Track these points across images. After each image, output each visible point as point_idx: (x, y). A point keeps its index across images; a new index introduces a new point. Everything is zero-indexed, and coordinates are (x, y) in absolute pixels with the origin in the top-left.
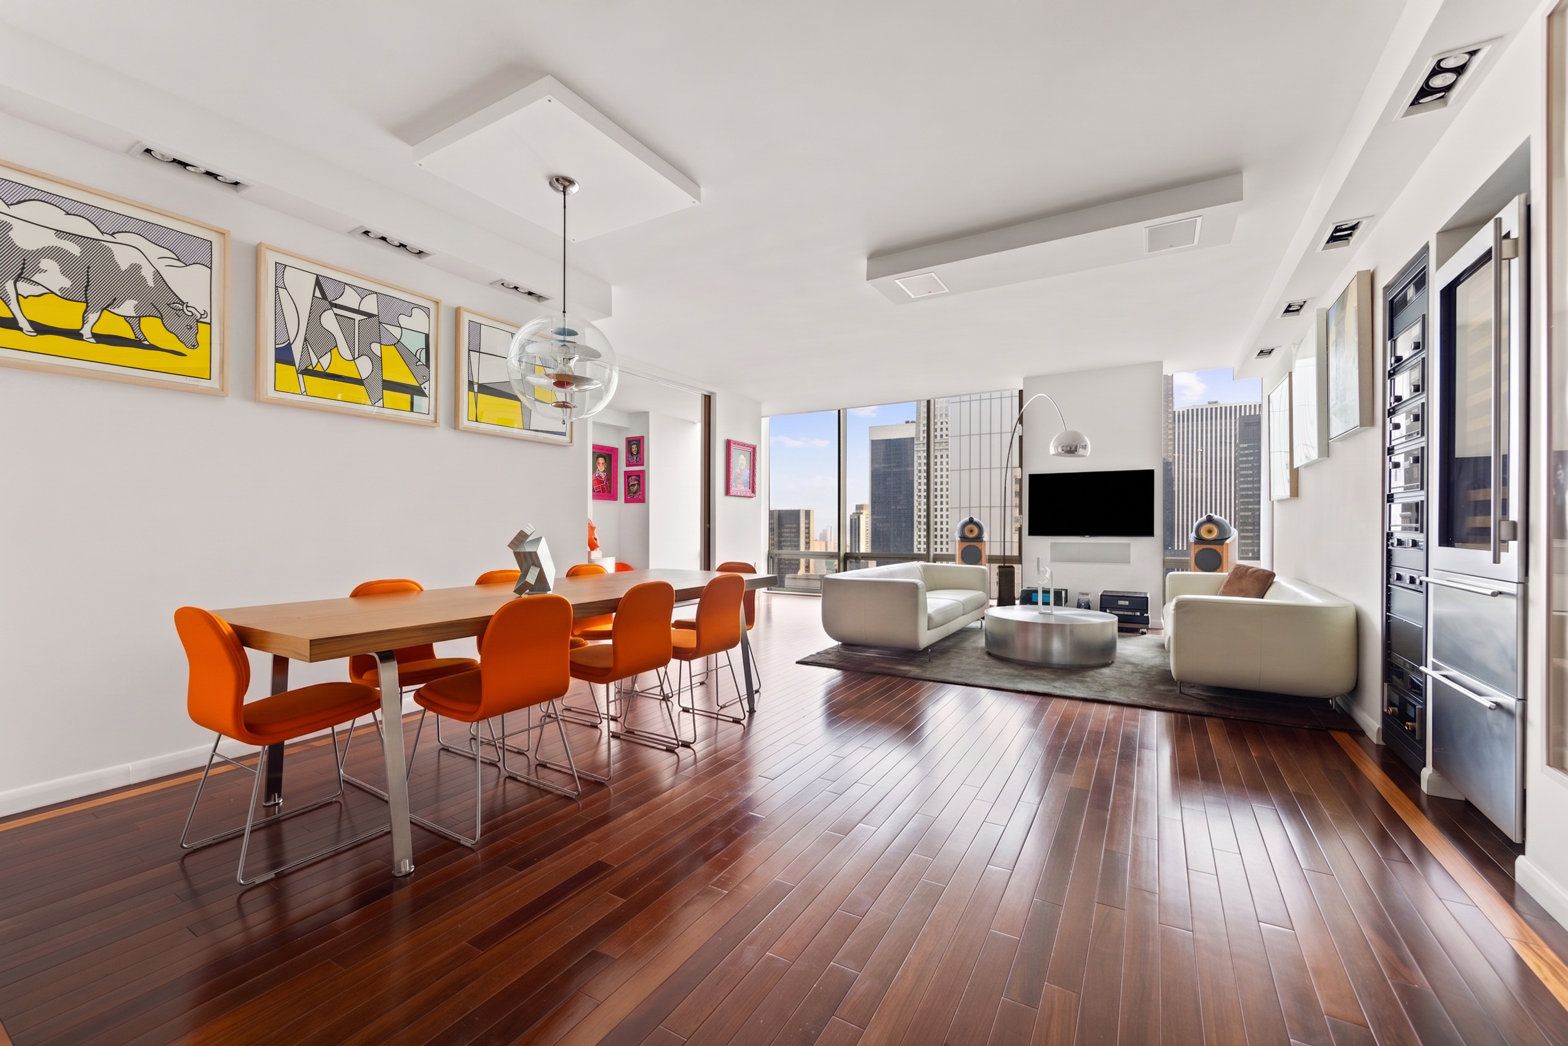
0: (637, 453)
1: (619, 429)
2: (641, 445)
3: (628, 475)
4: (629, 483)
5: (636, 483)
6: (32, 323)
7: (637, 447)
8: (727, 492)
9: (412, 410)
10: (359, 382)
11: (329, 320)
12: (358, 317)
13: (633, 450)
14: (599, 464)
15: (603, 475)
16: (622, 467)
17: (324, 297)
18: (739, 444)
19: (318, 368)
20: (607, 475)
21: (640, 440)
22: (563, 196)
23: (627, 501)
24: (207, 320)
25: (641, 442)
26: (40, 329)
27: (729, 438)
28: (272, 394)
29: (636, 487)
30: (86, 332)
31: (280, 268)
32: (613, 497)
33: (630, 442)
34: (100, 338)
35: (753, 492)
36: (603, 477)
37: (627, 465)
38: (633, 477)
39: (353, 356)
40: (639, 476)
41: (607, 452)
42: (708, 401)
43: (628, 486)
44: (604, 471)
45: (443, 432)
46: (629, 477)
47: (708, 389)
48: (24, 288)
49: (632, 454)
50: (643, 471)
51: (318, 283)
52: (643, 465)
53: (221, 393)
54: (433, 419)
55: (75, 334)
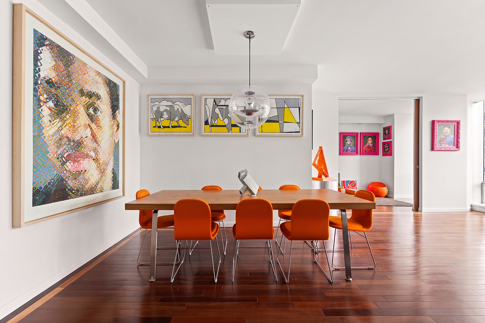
0: (388, 134)
1: (380, 124)
2: (390, 130)
3: (384, 144)
4: (384, 147)
5: (387, 147)
6: (163, 126)
7: (388, 131)
8: (433, 149)
9: (240, 132)
10: (225, 126)
11: (217, 111)
12: (224, 107)
13: (386, 132)
14: (369, 140)
15: (371, 145)
16: (381, 140)
17: (216, 104)
18: (439, 121)
19: (215, 124)
20: (373, 145)
21: (389, 128)
22: (249, 40)
23: (383, 155)
24: (190, 118)
25: (390, 128)
26: (164, 127)
27: (433, 119)
28: (204, 133)
29: (387, 149)
30: (170, 126)
31: (206, 99)
32: (377, 154)
33: (385, 129)
34: (172, 127)
35: (458, 147)
36: (371, 146)
37: (384, 140)
38: (386, 145)
39: (223, 119)
40: (389, 144)
41: (373, 135)
42: (418, 102)
43: (384, 149)
44: (371, 143)
45: (251, 138)
46: (384, 145)
47: (417, 96)
48: (162, 119)
49: (386, 134)
50: (391, 142)
51: (214, 101)
52: (391, 139)
53: (193, 135)
54: (247, 134)
55: (169, 127)
